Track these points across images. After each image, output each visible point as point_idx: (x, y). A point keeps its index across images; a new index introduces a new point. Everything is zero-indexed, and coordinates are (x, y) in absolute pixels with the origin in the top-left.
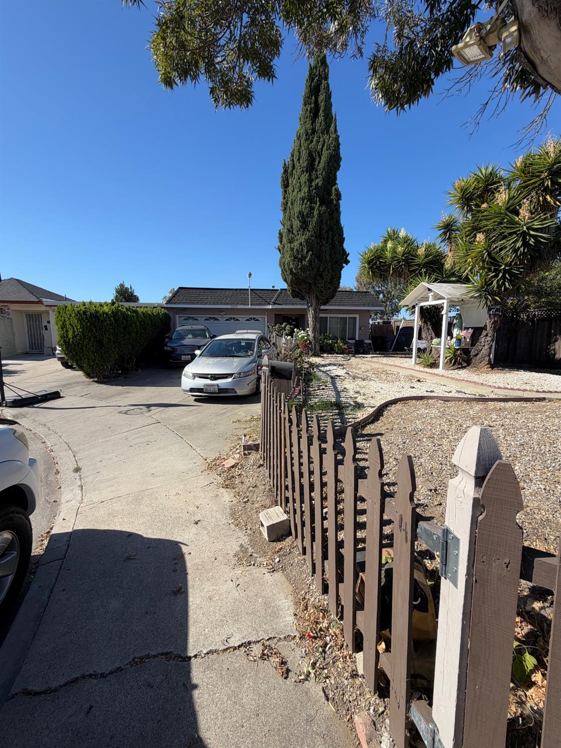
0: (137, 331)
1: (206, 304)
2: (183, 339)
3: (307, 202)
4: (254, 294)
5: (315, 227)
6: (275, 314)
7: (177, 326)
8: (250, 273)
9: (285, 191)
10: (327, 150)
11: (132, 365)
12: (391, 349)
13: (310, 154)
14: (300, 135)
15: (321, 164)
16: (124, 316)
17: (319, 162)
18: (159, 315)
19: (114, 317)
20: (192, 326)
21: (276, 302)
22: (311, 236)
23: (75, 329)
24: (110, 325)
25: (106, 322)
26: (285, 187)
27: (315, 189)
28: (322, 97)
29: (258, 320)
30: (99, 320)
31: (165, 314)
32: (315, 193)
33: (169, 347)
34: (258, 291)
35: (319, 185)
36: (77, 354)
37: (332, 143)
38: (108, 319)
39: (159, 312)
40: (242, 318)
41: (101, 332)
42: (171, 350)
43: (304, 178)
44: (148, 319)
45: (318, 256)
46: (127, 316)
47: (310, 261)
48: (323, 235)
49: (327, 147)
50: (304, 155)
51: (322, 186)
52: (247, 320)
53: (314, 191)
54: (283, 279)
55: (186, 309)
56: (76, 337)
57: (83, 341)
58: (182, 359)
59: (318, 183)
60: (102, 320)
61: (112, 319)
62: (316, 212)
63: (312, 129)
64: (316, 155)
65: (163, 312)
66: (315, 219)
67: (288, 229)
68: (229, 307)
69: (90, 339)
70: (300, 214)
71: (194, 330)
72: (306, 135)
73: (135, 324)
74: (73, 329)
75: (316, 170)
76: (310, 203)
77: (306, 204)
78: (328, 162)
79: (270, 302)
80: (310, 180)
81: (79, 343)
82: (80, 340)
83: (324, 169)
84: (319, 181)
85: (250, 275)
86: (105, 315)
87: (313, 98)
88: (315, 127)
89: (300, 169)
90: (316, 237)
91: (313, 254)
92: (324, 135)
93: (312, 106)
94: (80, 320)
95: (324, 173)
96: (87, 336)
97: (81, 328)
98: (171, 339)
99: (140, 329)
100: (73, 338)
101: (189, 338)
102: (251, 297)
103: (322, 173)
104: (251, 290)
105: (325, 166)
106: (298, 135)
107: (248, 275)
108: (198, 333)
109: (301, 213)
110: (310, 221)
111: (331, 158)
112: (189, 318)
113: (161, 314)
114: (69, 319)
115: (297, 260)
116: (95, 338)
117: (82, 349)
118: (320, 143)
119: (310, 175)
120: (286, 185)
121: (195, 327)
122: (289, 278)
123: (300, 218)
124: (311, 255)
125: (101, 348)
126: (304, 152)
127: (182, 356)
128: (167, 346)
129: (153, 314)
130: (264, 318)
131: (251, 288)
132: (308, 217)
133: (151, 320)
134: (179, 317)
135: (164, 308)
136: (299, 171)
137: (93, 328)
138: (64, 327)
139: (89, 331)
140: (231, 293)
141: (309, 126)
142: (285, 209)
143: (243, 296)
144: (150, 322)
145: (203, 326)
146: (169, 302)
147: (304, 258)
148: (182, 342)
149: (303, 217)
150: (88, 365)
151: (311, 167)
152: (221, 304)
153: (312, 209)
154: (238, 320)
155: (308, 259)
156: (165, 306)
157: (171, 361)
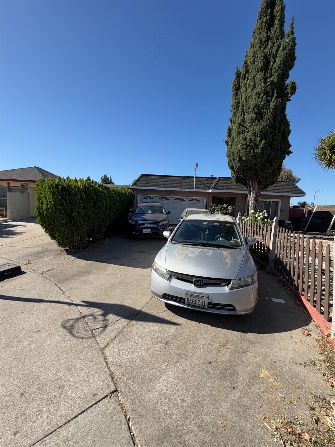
0: (107, 206)
1: (161, 187)
2: (144, 214)
3: (264, 95)
4: (198, 181)
5: (271, 117)
6: (213, 197)
7: (139, 203)
8: (197, 164)
9: (237, 94)
10: (283, 50)
11: (101, 235)
12: (304, 229)
13: (265, 57)
14: (254, 44)
15: (276, 65)
16: (95, 191)
17: (274, 62)
18: (126, 193)
19: (85, 192)
20: (152, 203)
21: (215, 187)
22: (266, 126)
23: (49, 202)
24: (81, 199)
25: (76, 196)
26: (236, 90)
27: (270, 85)
28: (277, 9)
29: (198, 201)
30: (69, 195)
31: (130, 193)
32: (270, 88)
33: (133, 220)
34: (200, 178)
35: (274, 81)
36: (50, 225)
37: (289, 44)
38: (78, 193)
39: (127, 191)
40: (187, 198)
41: (70, 206)
42: (135, 223)
43: (260, 76)
44: (117, 196)
45: (270, 145)
46: (98, 191)
47: (263, 149)
48: (276, 126)
49: (283, 48)
50: (260, 58)
51: (277, 82)
52: (190, 200)
53: (269, 87)
54: (229, 167)
55: (146, 190)
56: (49, 209)
57: (55, 214)
58: (144, 232)
59: (273, 80)
60: (73, 194)
61: (83, 193)
62: (272, 104)
63: (267, 37)
64: (271, 57)
65: (129, 192)
66: (271, 110)
67: (239, 123)
68: (178, 189)
69: (61, 212)
70: (256, 107)
71: (153, 207)
72: (260, 43)
73: (105, 199)
74: (47, 201)
75: (271, 70)
76: (267, 97)
77: (262, 97)
78: (284, 61)
79: (211, 187)
80: (266, 79)
81: (51, 216)
82: (52, 212)
83: (280, 67)
84: (274, 78)
85: (197, 165)
86: (76, 189)
87: (269, 10)
88: (270, 35)
89: (255, 70)
90: (269, 127)
91: (265, 143)
92: (279, 40)
93: (268, 17)
94: (53, 193)
95: (279, 70)
96: (58, 209)
97: (53, 201)
98: (135, 213)
99: (110, 204)
100: (46, 210)
101: (149, 213)
102: (195, 183)
103: (277, 71)
104: (196, 177)
105: (280, 65)
106: (252, 44)
107: (195, 165)
108: (156, 209)
109: (257, 105)
110: (266, 112)
111: (287, 57)
112: (147, 197)
113: (128, 193)
114: (44, 192)
115: (249, 148)
116: (66, 211)
117: (54, 221)
118: (274, 48)
119: (265, 74)
120: (237, 88)
121: (154, 204)
122: (237, 165)
123: (256, 110)
124: (264, 144)
125: (71, 221)
126: (259, 56)
127: (144, 230)
128: (131, 220)
129: (122, 192)
130: (203, 199)
131: (196, 176)
132: (264, 109)
133: (120, 197)
134: (140, 196)
135: (131, 189)
136: (254, 72)
137: (64, 202)
138: (40, 199)
139: (60, 204)
140: (180, 179)
141: (264, 35)
142: (237, 107)
143: (189, 182)
144: (119, 199)
145: (160, 204)
146: (135, 184)
147: (256, 146)
148: (144, 216)
149: (259, 109)
150: (59, 236)
151: (266, 67)
152: (172, 187)
153: (268, 102)
154: (183, 200)
155: (261, 147)
156: (131, 187)
157: (134, 233)
